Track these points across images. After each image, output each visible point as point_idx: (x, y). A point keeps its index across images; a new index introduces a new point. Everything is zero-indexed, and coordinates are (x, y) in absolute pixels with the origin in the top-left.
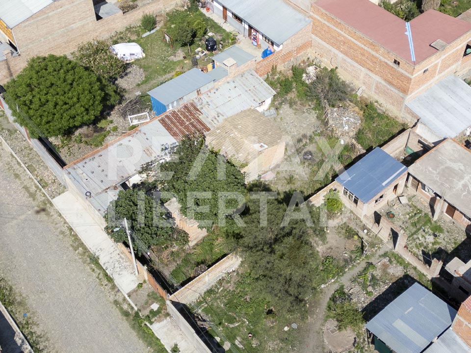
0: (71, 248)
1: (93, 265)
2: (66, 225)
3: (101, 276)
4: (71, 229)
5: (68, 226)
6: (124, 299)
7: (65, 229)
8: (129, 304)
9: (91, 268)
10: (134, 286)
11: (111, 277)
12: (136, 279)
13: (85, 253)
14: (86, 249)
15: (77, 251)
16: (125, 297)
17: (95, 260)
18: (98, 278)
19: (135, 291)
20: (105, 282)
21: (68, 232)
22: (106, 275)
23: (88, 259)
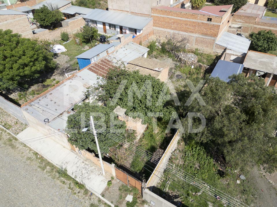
0: (39, 169)
1: (62, 178)
2: (31, 152)
3: (72, 185)
4: (36, 154)
5: (33, 152)
6: (100, 201)
7: (31, 155)
8: (106, 204)
9: (61, 182)
10: (105, 185)
11: (82, 183)
12: (104, 178)
13: (53, 169)
14: (53, 166)
15: (45, 170)
16: (99, 198)
17: (63, 173)
18: (70, 188)
19: (107, 189)
20: (77, 189)
21: (34, 157)
22: (77, 183)
23: (57, 174)
